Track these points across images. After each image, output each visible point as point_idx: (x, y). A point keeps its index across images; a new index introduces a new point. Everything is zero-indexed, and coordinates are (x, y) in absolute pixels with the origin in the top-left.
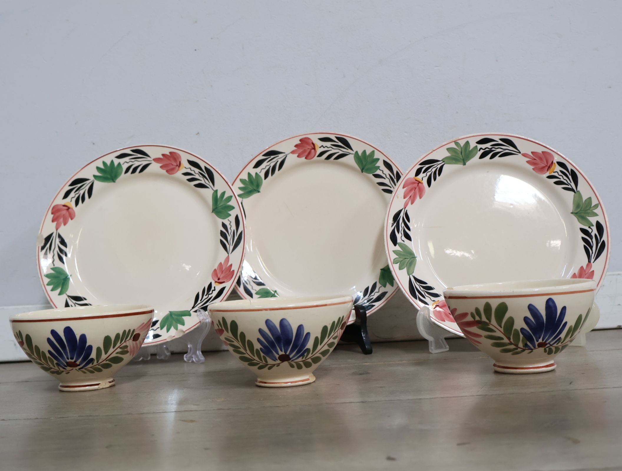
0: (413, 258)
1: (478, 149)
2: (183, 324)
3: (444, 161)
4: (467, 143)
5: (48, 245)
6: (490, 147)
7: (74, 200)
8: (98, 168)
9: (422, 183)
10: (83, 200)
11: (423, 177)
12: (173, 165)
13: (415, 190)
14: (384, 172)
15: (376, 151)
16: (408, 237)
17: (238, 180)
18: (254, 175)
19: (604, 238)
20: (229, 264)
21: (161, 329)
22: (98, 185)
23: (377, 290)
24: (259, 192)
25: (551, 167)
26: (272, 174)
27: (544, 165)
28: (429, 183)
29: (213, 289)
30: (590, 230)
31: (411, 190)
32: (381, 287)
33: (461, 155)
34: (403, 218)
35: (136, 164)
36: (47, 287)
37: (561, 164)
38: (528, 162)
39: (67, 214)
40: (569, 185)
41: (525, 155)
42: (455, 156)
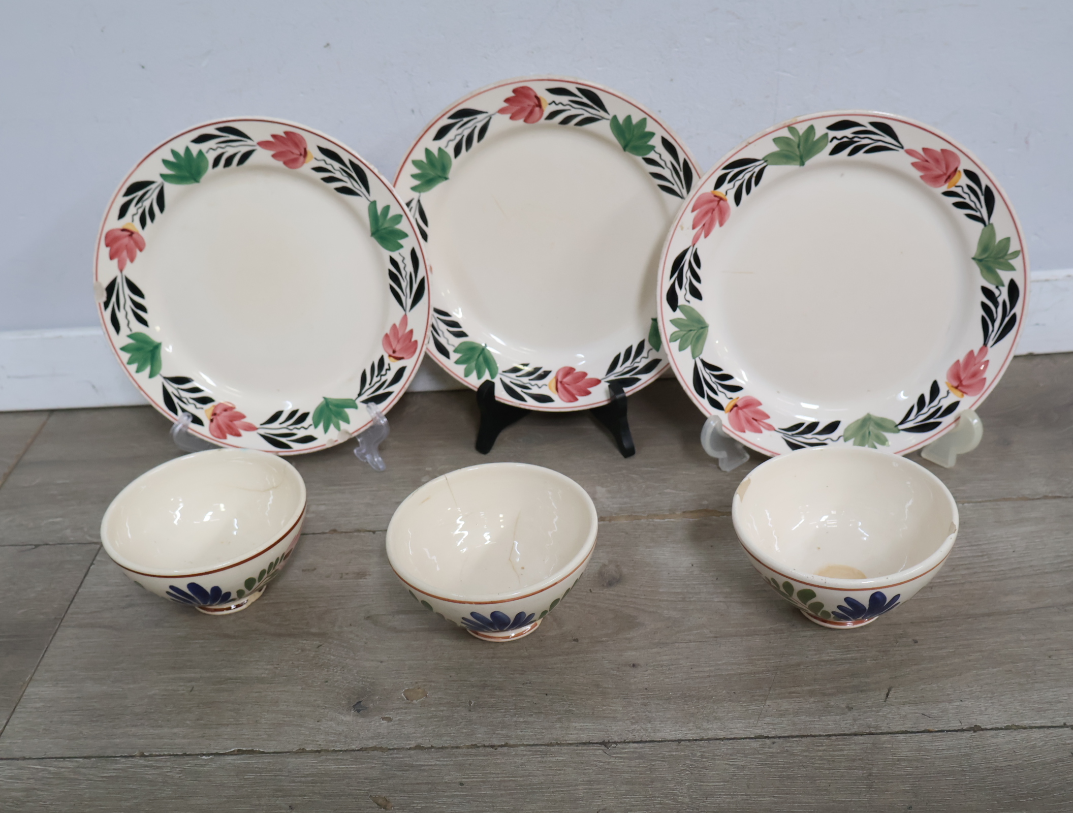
0: (702, 328)
1: (830, 139)
2: (347, 421)
3: (766, 159)
4: (811, 129)
5: (114, 299)
6: (851, 136)
7: (137, 218)
8: (165, 162)
9: (725, 200)
10: (152, 217)
11: (729, 190)
12: (293, 153)
13: (712, 213)
14: (663, 157)
15: (649, 120)
16: (696, 294)
17: (409, 164)
18: (435, 152)
19: (1017, 310)
20: (408, 329)
21: (316, 427)
22: (171, 190)
23: (644, 354)
24: (446, 179)
25: (952, 178)
26: (467, 149)
27: (942, 173)
28: (738, 198)
29: (386, 367)
30: (997, 293)
31: (706, 213)
32: (651, 349)
33: (797, 149)
34: (690, 263)
35: (230, 151)
36: (129, 367)
37: (971, 175)
38: (914, 164)
39: (132, 242)
40: (977, 211)
41: (910, 152)
42: (788, 151)
